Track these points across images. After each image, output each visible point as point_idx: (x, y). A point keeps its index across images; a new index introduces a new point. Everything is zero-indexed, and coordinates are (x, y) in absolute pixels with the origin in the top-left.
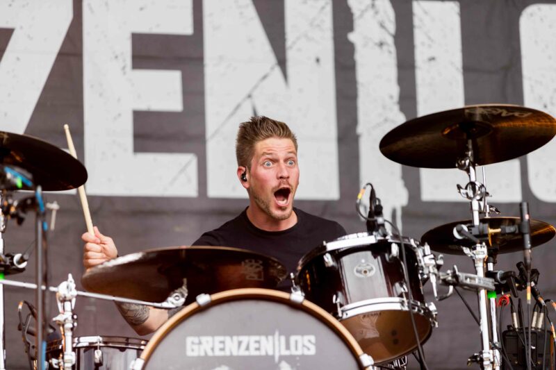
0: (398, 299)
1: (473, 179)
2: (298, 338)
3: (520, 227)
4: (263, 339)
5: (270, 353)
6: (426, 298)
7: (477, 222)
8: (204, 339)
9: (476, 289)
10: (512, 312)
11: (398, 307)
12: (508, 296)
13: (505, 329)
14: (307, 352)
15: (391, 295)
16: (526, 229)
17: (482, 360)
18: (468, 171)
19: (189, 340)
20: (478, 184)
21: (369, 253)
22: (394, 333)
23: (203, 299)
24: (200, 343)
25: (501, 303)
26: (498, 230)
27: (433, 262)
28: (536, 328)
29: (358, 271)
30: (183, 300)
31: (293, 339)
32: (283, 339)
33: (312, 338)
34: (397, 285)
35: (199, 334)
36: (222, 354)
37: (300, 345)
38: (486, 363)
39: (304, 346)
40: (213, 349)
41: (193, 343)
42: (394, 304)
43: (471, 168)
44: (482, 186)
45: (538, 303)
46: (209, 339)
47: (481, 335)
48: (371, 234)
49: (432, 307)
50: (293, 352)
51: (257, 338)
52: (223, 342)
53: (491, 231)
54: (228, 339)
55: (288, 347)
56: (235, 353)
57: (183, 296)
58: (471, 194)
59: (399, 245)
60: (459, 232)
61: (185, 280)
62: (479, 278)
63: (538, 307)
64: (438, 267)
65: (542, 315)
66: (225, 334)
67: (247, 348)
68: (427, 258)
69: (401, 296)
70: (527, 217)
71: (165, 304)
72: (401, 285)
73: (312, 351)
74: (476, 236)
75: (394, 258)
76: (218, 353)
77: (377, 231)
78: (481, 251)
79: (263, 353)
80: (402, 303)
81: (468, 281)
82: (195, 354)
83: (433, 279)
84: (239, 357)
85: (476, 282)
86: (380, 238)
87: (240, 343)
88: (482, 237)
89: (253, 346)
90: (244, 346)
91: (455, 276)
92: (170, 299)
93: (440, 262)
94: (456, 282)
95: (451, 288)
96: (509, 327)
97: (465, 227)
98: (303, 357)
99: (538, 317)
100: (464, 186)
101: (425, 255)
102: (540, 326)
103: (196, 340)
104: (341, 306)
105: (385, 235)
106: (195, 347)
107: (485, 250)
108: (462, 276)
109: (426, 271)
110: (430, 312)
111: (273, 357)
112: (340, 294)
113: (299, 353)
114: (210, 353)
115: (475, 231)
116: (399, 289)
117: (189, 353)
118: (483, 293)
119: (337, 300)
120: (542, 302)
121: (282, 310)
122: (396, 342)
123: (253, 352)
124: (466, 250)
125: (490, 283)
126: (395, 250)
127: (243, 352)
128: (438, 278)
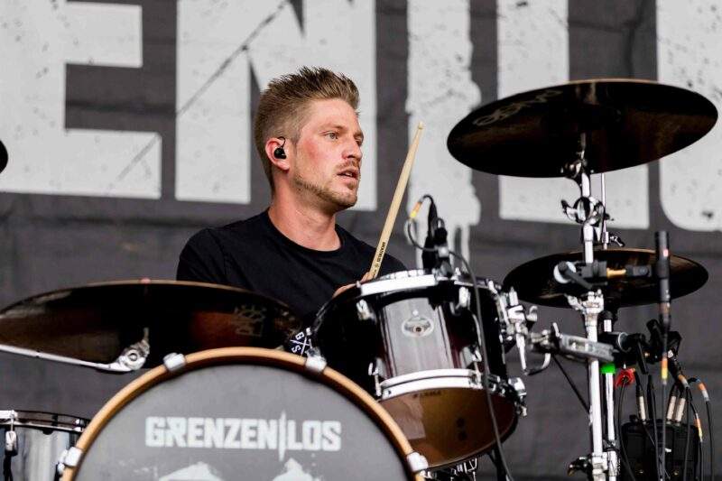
0: (466, 372)
1: (586, 193)
2: (316, 424)
3: (655, 268)
4: (262, 424)
5: (273, 446)
6: (510, 371)
7: (589, 258)
8: (173, 421)
9: (585, 360)
10: (638, 396)
11: (464, 383)
12: (632, 370)
13: (625, 421)
14: (327, 447)
15: (457, 365)
16: (664, 272)
17: (590, 467)
18: (579, 181)
19: (151, 421)
20: (593, 201)
21: (425, 301)
22: (460, 423)
23: (174, 360)
24: (167, 427)
25: (621, 382)
26: (622, 272)
27: (522, 317)
28: (674, 421)
29: (407, 328)
30: (141, 360)
31: (307, 425)
32: (292, 424)
33: (337, 426)
34: (466, 350)
35: (165, 413)
36: (199, 444)
37: (317, 436)
38: (596, 472)
39: (323, 437)
40: (185, 437)
41: (156, 427)
42: (458, 379)
43: (584, 177)
44: (600, 204)
45: (679, 383)
46: (182, 421)
47: (591, 428)
48: (428, 272)
49: (519, 385)
50: (307, 445)
51: (253, 422)
52: (201, 427)
53: (611, 272)
54: (209, 422)
55: (299, 438)
56: (219, 444)
57: (142, 354)
58: (582, 216)
59: (471, 290)
60: (563, 272)
61: (146, 331)
62: (590, 343)
63: (677, 389)
64: (529, 324)
65: (683, 401)
66: (204, 416)
67: (238, 438)
68: (512, 310)
69: (471, 367)
70: (665, 253)
71: (114, 366)
72: (473, 351)
73: (336, 446)
74: (587, 280)
75: (463, 309)
76: (193, 443)
77: (438, 267)
78: (595, 303)
79: (261, 445)
80: (473, 378)
81: (573, 347)
82: (159, 443)
83: (521, 343)
84: (224, 450)
85: (586, 349)
86: (441, 278)
87: (227, 429)
88: (597, 281)
89: (246, 434)
90: (233, 433)
91: (553, 338)
92: (123, 358)
93: (533, 317)
94: (556, 349)
95: (548, 357)
96: (632, 417)
97: (571, 266)
98: (321, 453)
99: (677, 404)
100: (571, 203)
101: (509, 307)
102: (679, 418)
103: (161, 422)
104: (381, 379)
105: (449, 275)
106: (160, 433)
107: (601, 301)
108: (564, 339)
109: (510, 330)
110: (515, 393)
111: (276, 452)
112: (379, 361)
113: (316, 447)
114: (181, 443)
115: (587, 272)
116: (468, 356)
117: (150, 442)
118: (595, 366)
119: (376, 370)
120: (685, 381)
121: (293, 382)
122: (463, 436)
123: (246, 444)
124: (573, 301)
125: (605, 351)
126: (464, 297)
127: (230, 443)
128: (528, 341)
